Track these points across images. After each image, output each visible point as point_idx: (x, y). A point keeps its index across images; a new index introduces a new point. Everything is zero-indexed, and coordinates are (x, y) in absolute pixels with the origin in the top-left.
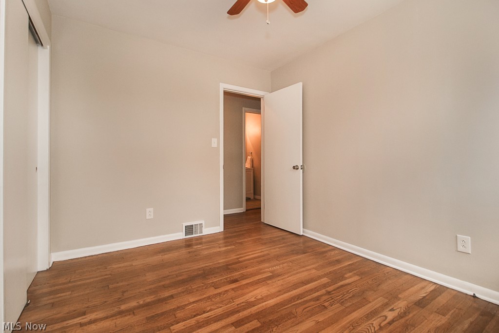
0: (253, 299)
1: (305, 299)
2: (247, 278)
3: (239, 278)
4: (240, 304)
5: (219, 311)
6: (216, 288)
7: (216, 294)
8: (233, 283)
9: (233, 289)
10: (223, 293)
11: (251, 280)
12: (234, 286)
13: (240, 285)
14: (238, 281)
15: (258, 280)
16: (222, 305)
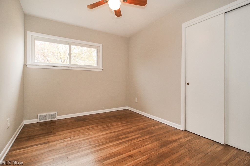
0: (120, 145)
1: (95, 145)
2: (122, 159)
3: (127, 159)
4: (126, 143)
5: (135, 141)
6: (140, 151)
7: (139, 148)
8: (131, 155)
9: (130, 151)
10: (135, 149)
11: (119, 157)
12: (130, 153)
13: (127, 154)
14: (128, 156)
15: (115, 157)
16: (134, 143)
